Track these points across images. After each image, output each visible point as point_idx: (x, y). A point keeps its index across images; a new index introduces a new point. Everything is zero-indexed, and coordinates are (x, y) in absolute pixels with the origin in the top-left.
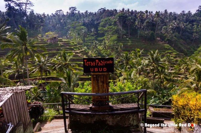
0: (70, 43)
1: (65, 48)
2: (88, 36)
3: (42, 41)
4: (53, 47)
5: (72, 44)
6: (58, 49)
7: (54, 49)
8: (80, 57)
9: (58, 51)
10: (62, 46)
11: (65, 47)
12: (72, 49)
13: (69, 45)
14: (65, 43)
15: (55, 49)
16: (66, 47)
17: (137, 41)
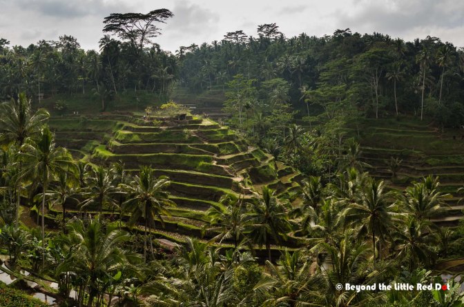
0: (216, 133)
1: (197, 146)
2: (275, 111)
3: (151, 124)
4: (171, 142)
5: (220, 134)
6: (180, 146)
7: (170, 146)
8: (226, 174)
9: (180, 153)
10: (191, 140)
11: (200, 142)
12: (214, 150)
13: (210, 138)
14: (201, 132)
15: (174, 146)
16: (201, 144)
17: (416, 128)
